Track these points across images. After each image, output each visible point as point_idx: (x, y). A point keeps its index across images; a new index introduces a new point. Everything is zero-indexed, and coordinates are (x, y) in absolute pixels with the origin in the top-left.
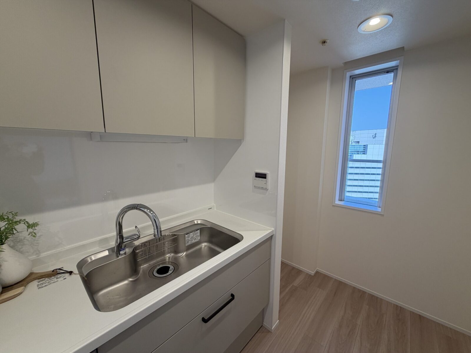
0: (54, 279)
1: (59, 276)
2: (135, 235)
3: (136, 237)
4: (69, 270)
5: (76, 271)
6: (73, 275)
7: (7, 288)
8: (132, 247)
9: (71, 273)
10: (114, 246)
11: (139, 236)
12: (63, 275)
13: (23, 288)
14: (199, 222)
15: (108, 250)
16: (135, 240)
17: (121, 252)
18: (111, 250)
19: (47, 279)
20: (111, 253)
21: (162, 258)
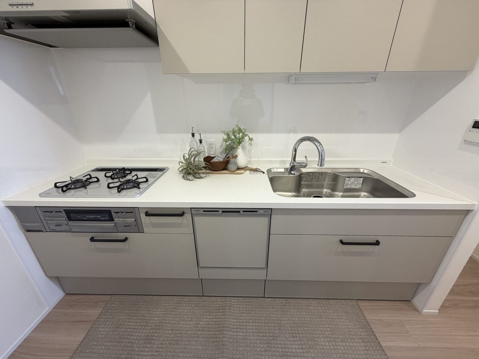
0: (256, 173)
1: (258, 172)
2: (304, 163)
3: (304, 165)
4: (263, 171)
5: (266, 172)
6: (264, 174)
7: (238, 169)
8: (300, 172)
9: (264, 173)
10: (288, 167)
11: (306, 165)
12: (260, 172)
13: (244, 171)
14: (366, 172)
15: (285, 168)
16: (303, 167)
17: (292, 172)
18: (286, 169)
19: (253, 172)
20: (286, 171)
21: (320, 190)
